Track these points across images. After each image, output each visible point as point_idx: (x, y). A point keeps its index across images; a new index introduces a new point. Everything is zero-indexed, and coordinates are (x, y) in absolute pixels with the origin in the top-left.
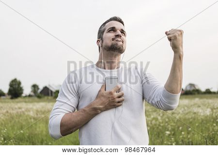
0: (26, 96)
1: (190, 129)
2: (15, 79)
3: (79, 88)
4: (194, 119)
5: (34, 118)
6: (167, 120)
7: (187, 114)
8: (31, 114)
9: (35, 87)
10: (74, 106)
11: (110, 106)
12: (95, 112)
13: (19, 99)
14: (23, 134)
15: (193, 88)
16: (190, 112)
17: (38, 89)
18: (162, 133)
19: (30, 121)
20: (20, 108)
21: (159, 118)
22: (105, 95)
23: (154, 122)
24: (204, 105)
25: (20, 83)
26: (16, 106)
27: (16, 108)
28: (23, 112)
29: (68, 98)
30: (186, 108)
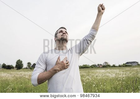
0: (24, 68)
1: (105, 84)
2: (19, 60)
3: (46, 60)
4: (107, 79)
5: (28, 79)
6: (94, 79)
7: (104, 76)
8: (27, 77)
9: (29, 63)
10: (44, 69)
11: (63, 68)
12: (55, 72)
13: (21, 70)
14: (22, 87)
15: (107, 64)
16: (105, 76)
17: (31, 65)
18: (91, 85)
19: (26, 80)
20: (21, 74)
21: (90, 78)
22: (60, 63)
23: (87, 81)
24: (112, 72)
25: (22, 62)
26: (19, 73)
27: (19, 74)
28: (23, 76)
29: (41, 65)
30: (103, 74)
